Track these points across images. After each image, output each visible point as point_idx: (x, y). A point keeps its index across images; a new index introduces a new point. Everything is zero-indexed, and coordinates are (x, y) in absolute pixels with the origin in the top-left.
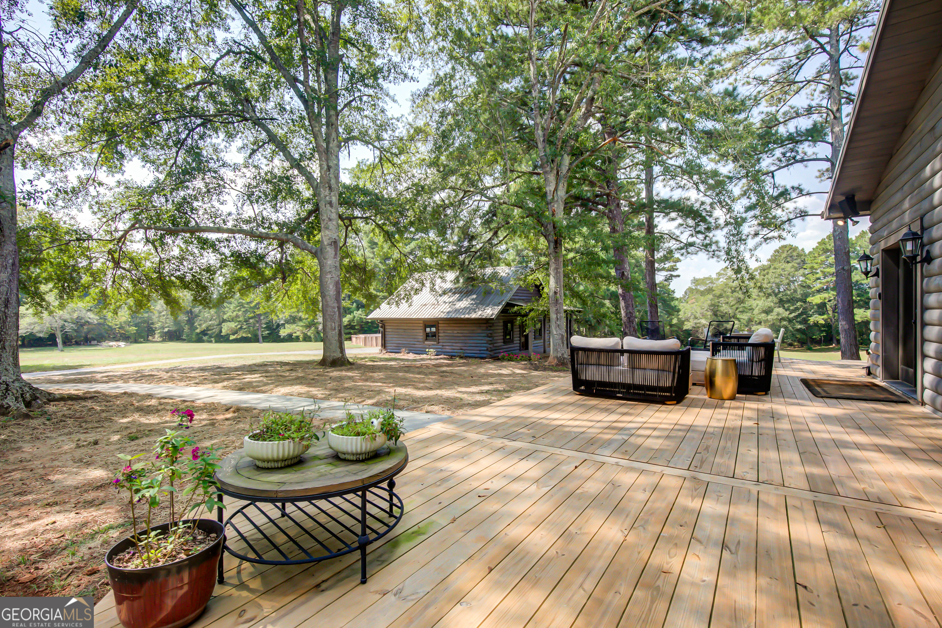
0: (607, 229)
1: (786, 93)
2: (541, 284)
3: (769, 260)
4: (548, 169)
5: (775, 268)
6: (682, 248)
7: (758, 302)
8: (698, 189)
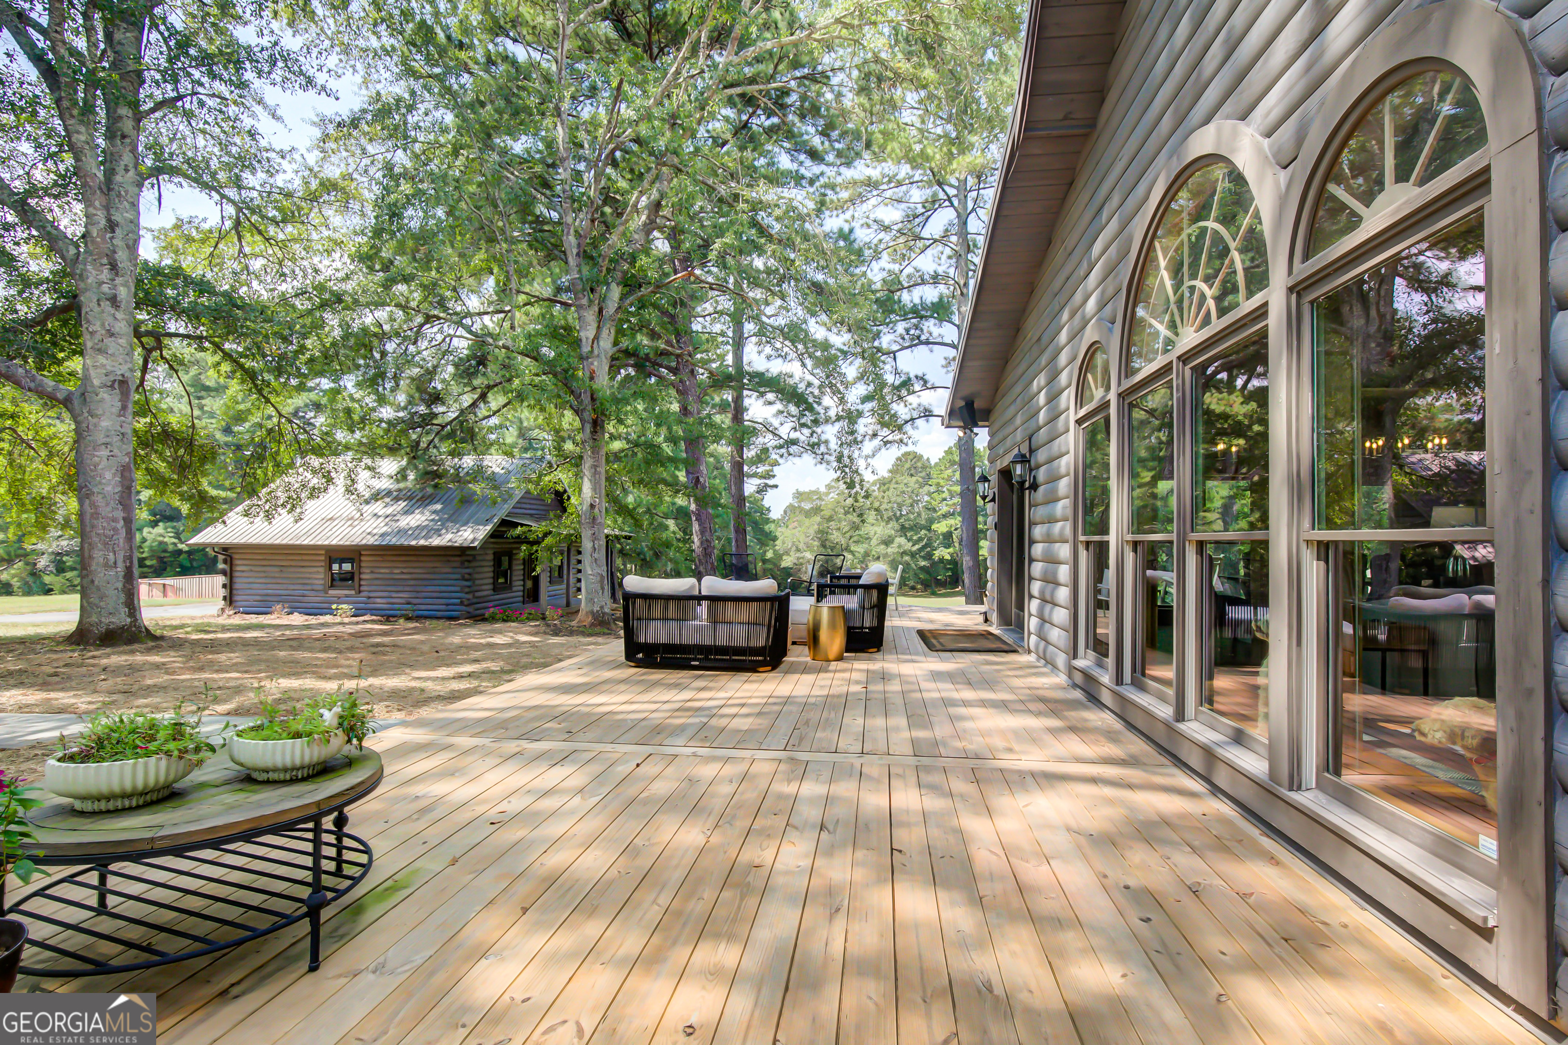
0: (675, 407)
1: (910, 249)
2: (565, 491)
3: (890, 471)
4: (585, 301)
5: (897, 483)
6: (781, 447)
7: (876, 528)
8: (804, 365)
